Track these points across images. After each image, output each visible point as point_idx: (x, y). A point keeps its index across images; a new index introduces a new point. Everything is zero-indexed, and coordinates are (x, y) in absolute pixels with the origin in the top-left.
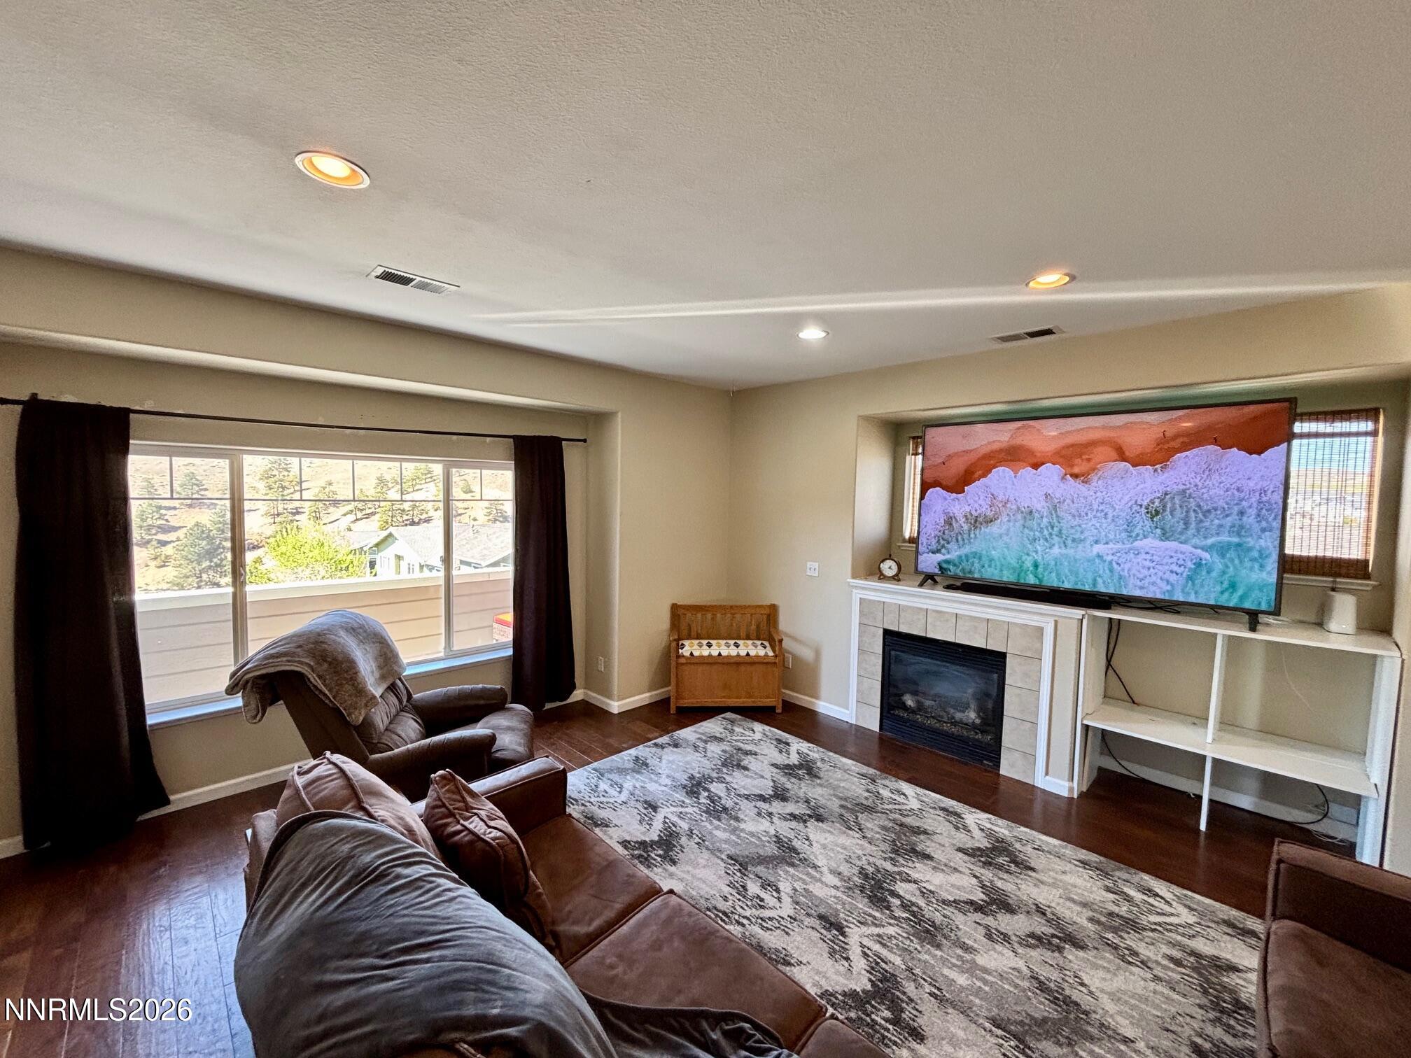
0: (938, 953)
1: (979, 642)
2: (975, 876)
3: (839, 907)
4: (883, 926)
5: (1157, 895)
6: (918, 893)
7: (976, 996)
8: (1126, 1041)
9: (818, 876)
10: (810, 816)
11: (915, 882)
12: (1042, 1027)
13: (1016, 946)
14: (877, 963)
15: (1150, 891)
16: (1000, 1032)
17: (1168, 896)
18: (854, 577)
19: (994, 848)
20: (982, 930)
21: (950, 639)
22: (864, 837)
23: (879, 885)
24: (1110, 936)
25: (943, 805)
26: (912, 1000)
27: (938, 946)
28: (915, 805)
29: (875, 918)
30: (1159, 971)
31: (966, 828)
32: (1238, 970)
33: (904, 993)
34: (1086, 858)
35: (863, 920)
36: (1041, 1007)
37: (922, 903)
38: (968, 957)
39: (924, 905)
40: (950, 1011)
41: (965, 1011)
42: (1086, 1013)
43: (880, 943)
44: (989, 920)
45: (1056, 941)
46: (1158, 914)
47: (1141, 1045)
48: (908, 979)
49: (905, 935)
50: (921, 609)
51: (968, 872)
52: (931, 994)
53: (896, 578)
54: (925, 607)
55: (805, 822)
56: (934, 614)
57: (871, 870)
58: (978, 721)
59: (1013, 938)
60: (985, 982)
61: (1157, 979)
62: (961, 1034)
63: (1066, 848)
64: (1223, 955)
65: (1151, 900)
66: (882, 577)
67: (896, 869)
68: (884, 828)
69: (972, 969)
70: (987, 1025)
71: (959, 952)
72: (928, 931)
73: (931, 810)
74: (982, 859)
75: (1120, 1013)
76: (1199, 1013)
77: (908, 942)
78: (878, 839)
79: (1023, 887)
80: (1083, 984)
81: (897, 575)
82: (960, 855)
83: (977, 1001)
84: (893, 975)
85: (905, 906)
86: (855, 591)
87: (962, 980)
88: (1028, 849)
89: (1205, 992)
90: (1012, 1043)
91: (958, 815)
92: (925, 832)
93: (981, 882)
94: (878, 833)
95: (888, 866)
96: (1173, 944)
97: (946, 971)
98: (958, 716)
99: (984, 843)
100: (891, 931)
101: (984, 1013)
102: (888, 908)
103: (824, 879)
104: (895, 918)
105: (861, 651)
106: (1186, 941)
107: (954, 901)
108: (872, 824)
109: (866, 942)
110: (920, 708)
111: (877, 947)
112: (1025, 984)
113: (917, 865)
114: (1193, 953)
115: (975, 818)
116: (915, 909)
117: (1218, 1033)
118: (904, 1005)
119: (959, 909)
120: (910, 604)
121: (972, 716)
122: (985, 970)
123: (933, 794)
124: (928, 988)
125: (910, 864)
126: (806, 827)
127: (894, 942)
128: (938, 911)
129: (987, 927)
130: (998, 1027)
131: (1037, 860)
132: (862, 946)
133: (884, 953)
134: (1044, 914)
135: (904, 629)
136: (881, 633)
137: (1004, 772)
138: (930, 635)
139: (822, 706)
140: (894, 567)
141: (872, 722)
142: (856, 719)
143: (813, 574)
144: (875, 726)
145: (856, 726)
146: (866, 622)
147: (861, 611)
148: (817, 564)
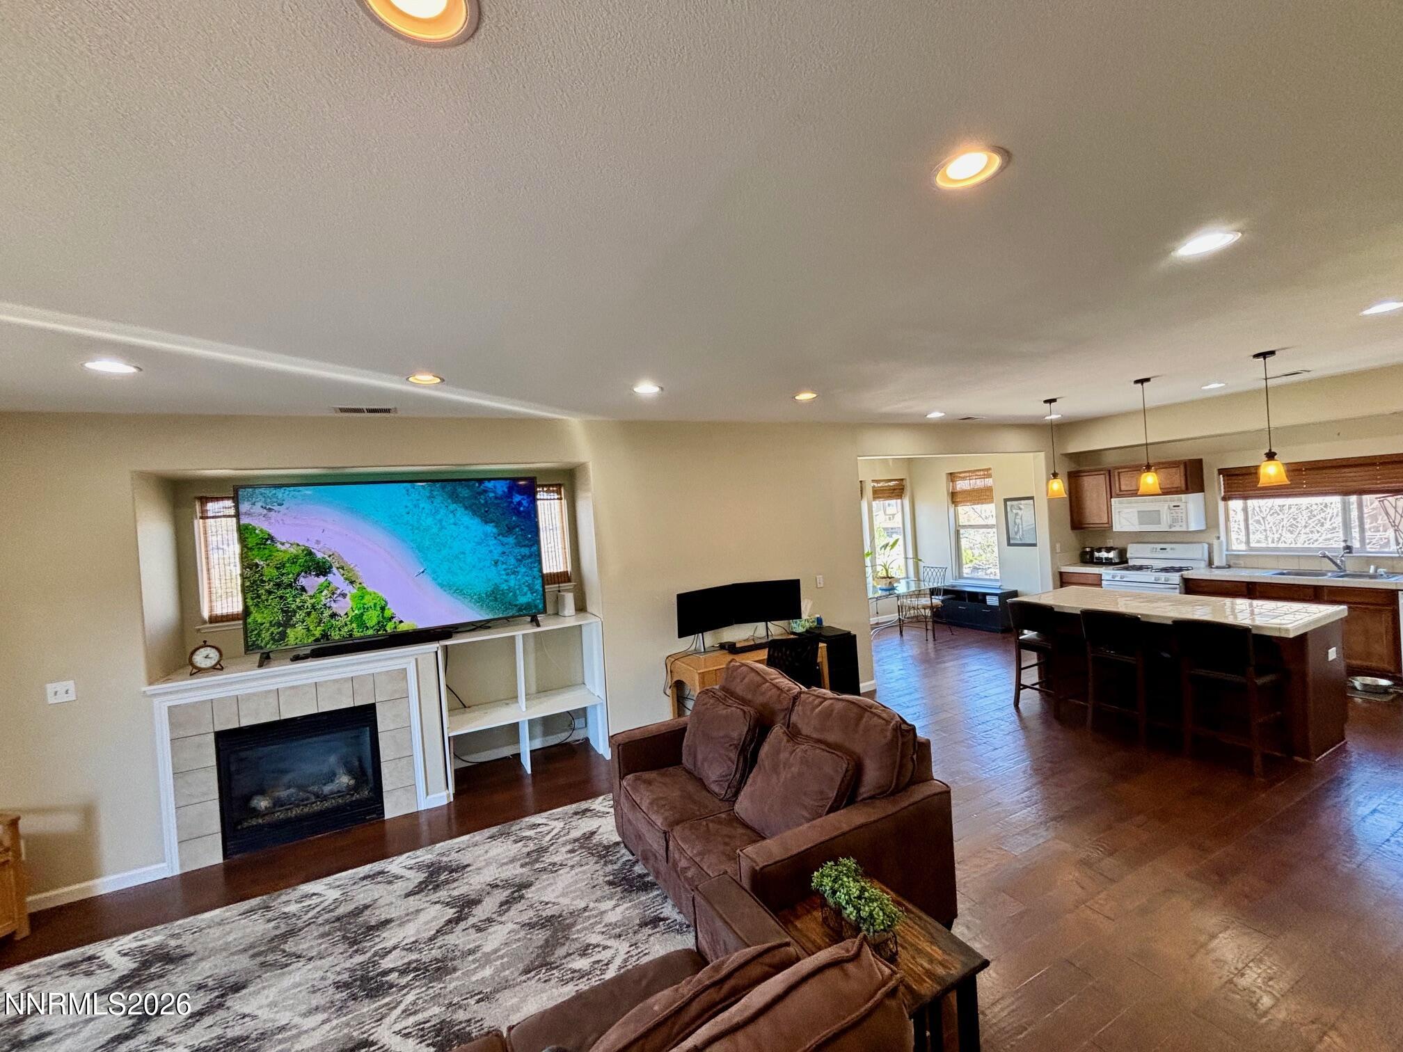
0: (459, 973)
1: (345, 703)
2: (436, 903)
3: (346, 1031)
4: (401, 1001)
5: (539, 825)
6: (404, 953)
7: (504, 970)
8: (585, 909)
9: (294, 1032)
10: (222, 996)
11: (395, 948)
12: (549, 946)
13: (499, 919)
14: (423, 1029)
15: (534, 825)
16: (533, 973)
17: (544, 821)
18: (152, 682)
19: (431, 875)
20: (472, 931)
21: (312, 710)
22: (310, 959)
23: (365, 979)
24: (537, 866)
25: (362, 875)
26: (469, 1021)
27: (455, 970)
28: (336, 894)
29: (387, 1004)
30: (570, 863)
31: (397, 877)
32: (595, 832)
33: (461, 1022)
34: (491, 833)
35: (379, 1016)
36: (540, 936)
37: (414, 956)
38: (478, 955)
39: (418, 956)
40: (497, 996)
41: (506, 985)
42: (560, 916)
43: (411, 1014)
44: (471, 921)
45: (516, 894)
46: (547, 834)
47: (592, 905)
48: (454, 1012)
49: (424, 989)
50: (270, 691)
51: (427, 905)
52: (478, 1002)
53: (218, 668)
54: (274, 687)
55: (220, 1006)
56: (288, 692)
57: (345, 977)
58: (352, 782)
59: (494, 916)
60: (502, 957)
61: (572, 867)
62: (515, 1000)
63: (474, 836)
64: (585, 831)
65: (539, 830)
66: (198, 671)
67: (369, 955)
68: (323, 936)
69: (487, 959)
70: (524, 978)
71: (471, 958)
72: (439, 969)
73: (354, 887)
74: (430, 887)
75: (573, 899)
76: (598, 867)
77: (431, 991)
78: (327, 948)
79: (471, 882)
80: (547, 904)
81: (218, 663)
82: (412, 898)
83: (507, 972)
84: (442, 1022)
85: (403, 972)
86: (156, 701)
87: (487, 972)
88: (454, 856)
89: (593, 854)
90: (544, 971)
91: (382, 873)
92: (366, 907)
93: (443, 903)
94: (321, 944)
95: (359, 959)
96: (564, 844)
97: (474, 979)
98: (327, 789)
99: (421, 876)
100: (410, 998)
101: (516, 974)
102: (391, 986)
103: (305, 1028)
104: (404, 987)
105: (179, 773)
106: (568, 837)
107: (438, 932)
108: (305, 943)
109: (397, 1027)
111: (411, 1020)
112: (522, 934)
113: (384, 935)
114: (576, 840)
115: (395, 865)
116: (414, 965)
117: (610, 868)
118: (468, 1029)
119: (446, 933)
120: (250, 691)
121: (345, 780)
122: (496, 951)
123: (344, 874)
124: (472, 1001)
125: (377, 940)
126: (228, 1008)
127: (421, 1001)
128: (432, 949)
129: (473, 926)
130: (530, 972)
131: (465, 858)
132: (397, 1033)
133: (420, 1017)
134: (497, 886)
135: (245, 722)
136: (212, 737)
137: (388, 816)
138: (286, 715)
139: (106, 884)
140: (213, 654)
141: (212, 854)
142: (181, 866)
143: (62, 698)
144: (217, 858)
145: (185, 876)
146: (182, 733)
147: (171, 724)
148: (71, 682)
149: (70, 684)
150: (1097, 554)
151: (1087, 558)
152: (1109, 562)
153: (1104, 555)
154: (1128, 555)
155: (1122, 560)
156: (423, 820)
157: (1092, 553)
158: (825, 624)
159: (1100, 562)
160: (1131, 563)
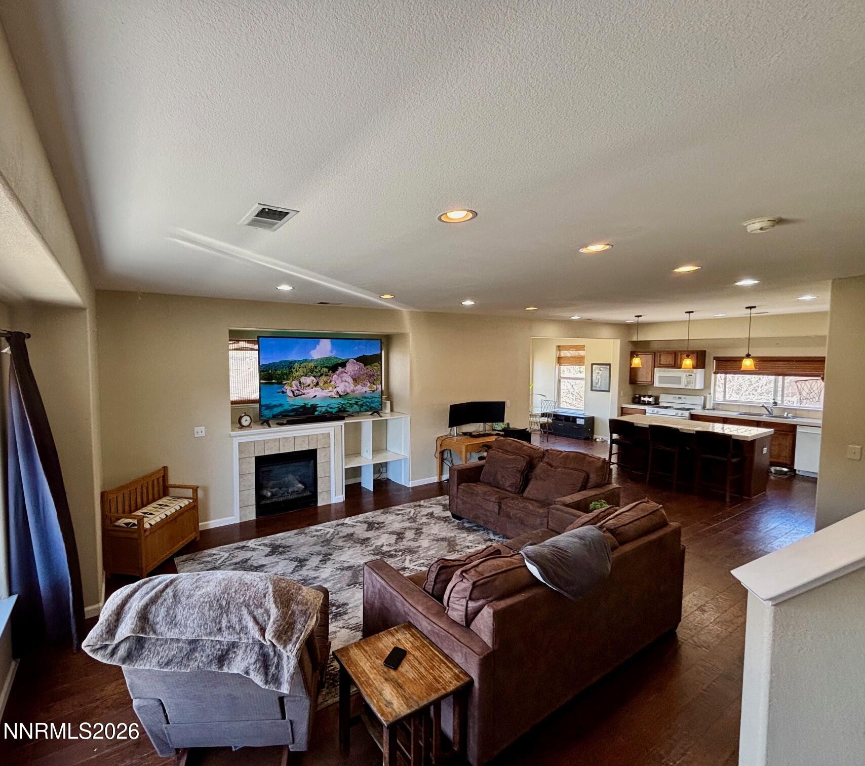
0: (421, 552)
1: (306, 448)
2: (383, 533)
4: (406, 558)
5: (402, 509)
6: (389, 547)
10: (325, 556)
11: (382, 545)
13: (419, 538)
15: (400, 509)
18: (233, 430)
19: (369, 524)
21: (292, 450)
22: (349, 547)
23: (382, 553)
24: (417, 523)
25: (335, 524)
28: (331, 529)
30: (431, 522)
31: (353, 525)
32: (433, 512)
34: (381, 511)
37: (394, 547)
38: (423, 548)
39: (396, 547)
42: (446, 537)
44: (407, 538)
45: (419, 531)
46: (409, 512)
47: (457, 535)
49: (411, 555)
50: (276, 439)
51: (380, 533)
53: (249, 426)
54: (278, 437)
55: (329, 558)
56: (284, 440)
57: (371, 552)
58: (303, 487)
59: (416, 537)
61: (434, 523)
63: (374, 512)
64: (427, 512)
65: (403, 511)
66: (244, 427)
67: (374, 547)
68: (344, 541)
71: (420, 548)
72: (410, 551)
73: (336, 527)
74: (374, 528)
75: (446, 533)
76: (447, 523)
77: (415, 556)
78: (352, 545)
79: (392, 527)
80: (436, 534)
81: (250, 424)
82: (370, 531)
85: (396, 551)
86: (234, 439)
89: (439, 520)
92: (352, 533)
93: (387, 533)
94: (347, 543)
95: (370, 548)
99: (365, 525)
100: (408, 557)
102: (396, 554)
104: (402, 555)
105: (241, 475)
106: (421, 514)
107: (396, 541)
108: (340, 543)
110: (273, 495)
112: (435, 542)
114: (426, 515)
115: (347, 521)
116: (398, 549)
117: (453, 524)
119: (400, 542)
120: (270, 438)
121: (299, 486)
125: (372, 543)
126: (333, 559)
128: (400, 546)
129: (410, 540)
131: (378, 520)
134: (406, 528)
135: (267, 453)
136: (253, 459)
137: (319, 504)
138: (282, 452)
139: (214, 523)
140: (248, 418)
141: (251, 515)
142: (240, 520)
143: (200, 435)
144: (253, 517)
145: (241, 523)
146: (243, 456)
147: (239, 451)
148: (204, 428)
149: (203, 428)
150: (642, 399)
151: (636, 400)
152: (649, 404)
153: (646, 399)
154: (660, 400)
155: (656, 403)
156: (333, 508)
157: (640, 397)
158: (511, 426)
159: (644, 403)
160: (661, 404)
